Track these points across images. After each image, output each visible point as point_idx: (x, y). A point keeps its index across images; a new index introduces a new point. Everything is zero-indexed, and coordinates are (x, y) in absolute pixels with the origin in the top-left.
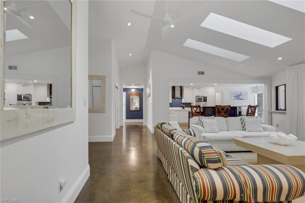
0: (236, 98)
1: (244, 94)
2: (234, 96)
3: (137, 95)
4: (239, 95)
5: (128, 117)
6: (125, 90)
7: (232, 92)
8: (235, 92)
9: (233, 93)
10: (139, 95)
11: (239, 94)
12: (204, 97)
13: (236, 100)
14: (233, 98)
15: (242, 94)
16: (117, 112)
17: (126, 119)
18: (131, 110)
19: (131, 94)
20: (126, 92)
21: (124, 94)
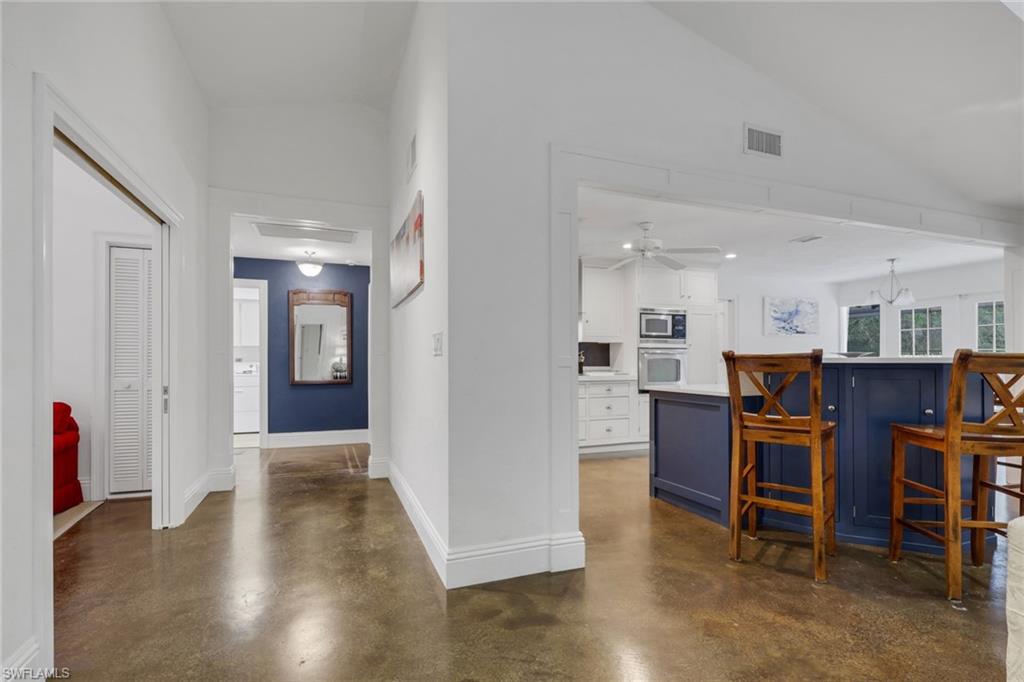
0: (783, 324)
1: (808, 309)
2: (776, 319)
3: (334, 302)
4: (790, 314)
5: (281, 419)
7: (767, 300)
8: (777, 302)
9: (772, 304)
10: (347, 299)
11: (792, 309)
12: (674, 316)
13: (783, 333)
14: (771, 324)
15: (800, 308)
16: (166, 401)
17: (270, 432)
18: (297, 378)
19: (301, 295)
20: (266, 282)
21: (257, 290)
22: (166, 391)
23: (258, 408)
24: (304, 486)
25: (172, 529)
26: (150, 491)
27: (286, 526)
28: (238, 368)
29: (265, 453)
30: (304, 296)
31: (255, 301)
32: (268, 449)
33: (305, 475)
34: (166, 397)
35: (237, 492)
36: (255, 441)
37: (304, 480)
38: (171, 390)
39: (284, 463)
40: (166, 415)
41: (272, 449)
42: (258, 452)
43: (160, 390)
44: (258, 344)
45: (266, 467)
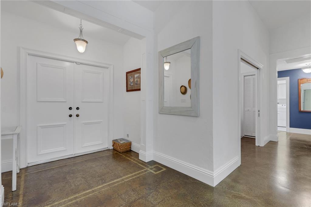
5: (293, 124)
6: (281, 74)
16: (259, 114)
17: (290, 127)
18: (302, 109)
19: (304, 80)
20: (289, 77)
21: (285, 81)
22: (259, 111)
23: (285, 118)
24: (305, 146)
25: (260, 147)
26: (255, 137)
27: (298, 156)
28: (279, 106)
29: (288, 134)
30: (306, 80)
31: (285, 84)
32: (290, 133)
33: (306, 143)
34: (259, 113)
35: (279, 142)
36: (285, 130)
37: (305, 145)
38: (260, 111)
39: (296, 138)
40: (259, 117)
41: (291, 133)
42: (285, 133)
43: (257, 111)
44: (286, 98)
45: (289, 138)
